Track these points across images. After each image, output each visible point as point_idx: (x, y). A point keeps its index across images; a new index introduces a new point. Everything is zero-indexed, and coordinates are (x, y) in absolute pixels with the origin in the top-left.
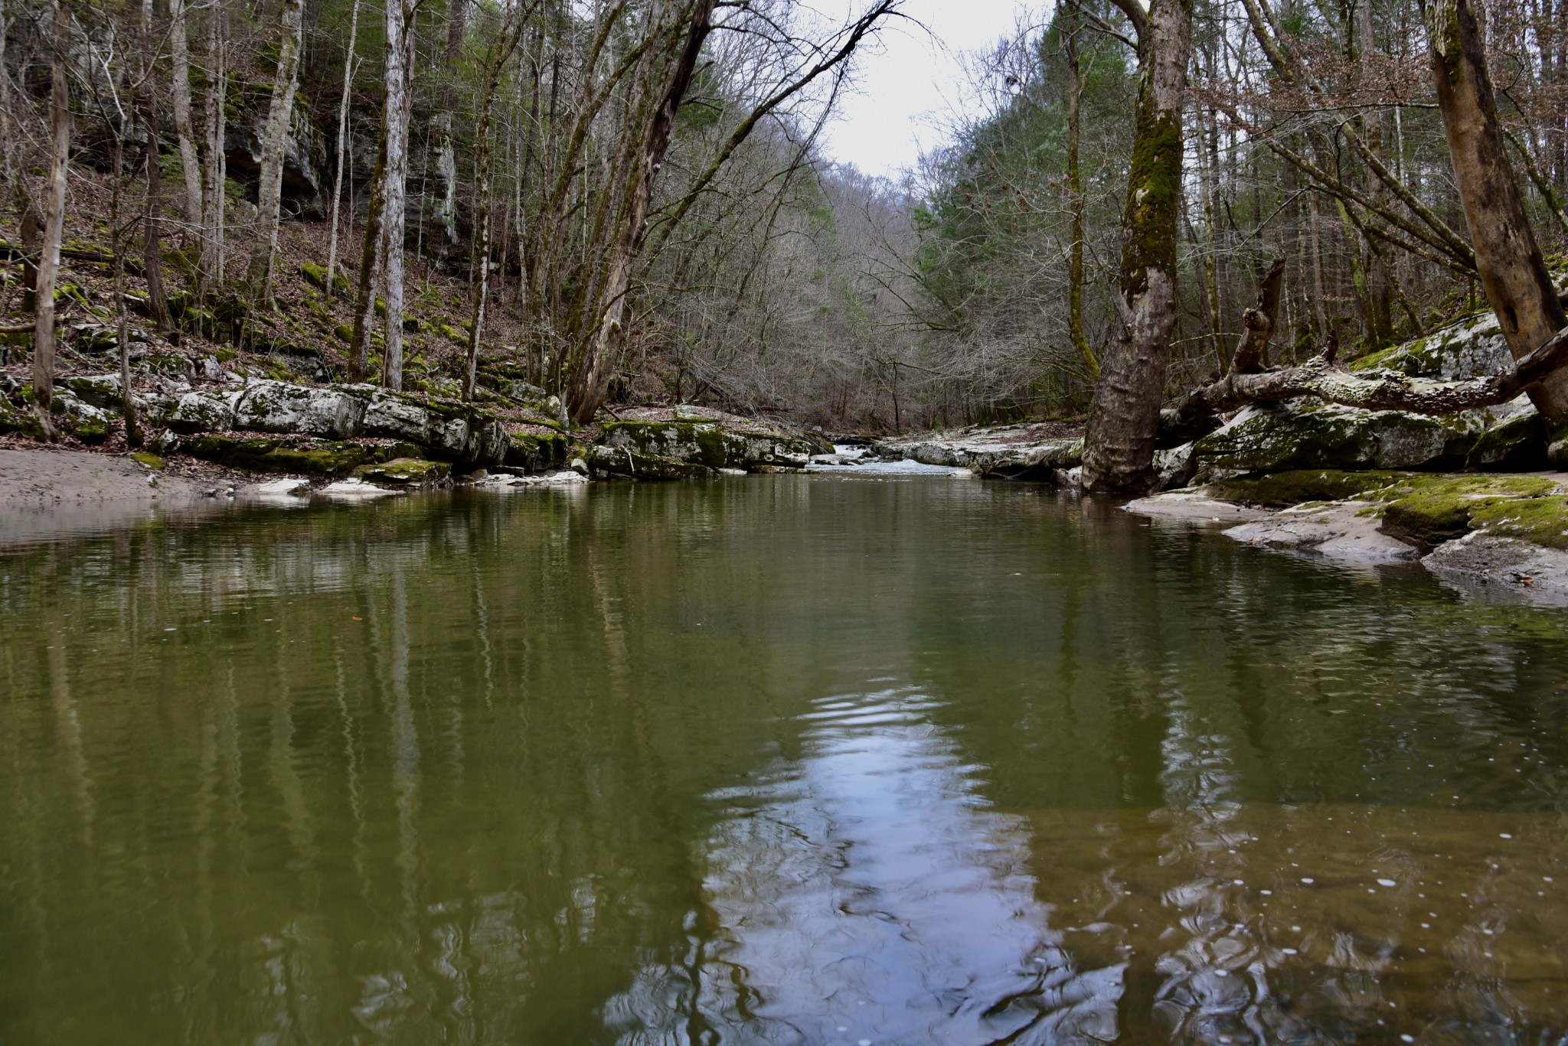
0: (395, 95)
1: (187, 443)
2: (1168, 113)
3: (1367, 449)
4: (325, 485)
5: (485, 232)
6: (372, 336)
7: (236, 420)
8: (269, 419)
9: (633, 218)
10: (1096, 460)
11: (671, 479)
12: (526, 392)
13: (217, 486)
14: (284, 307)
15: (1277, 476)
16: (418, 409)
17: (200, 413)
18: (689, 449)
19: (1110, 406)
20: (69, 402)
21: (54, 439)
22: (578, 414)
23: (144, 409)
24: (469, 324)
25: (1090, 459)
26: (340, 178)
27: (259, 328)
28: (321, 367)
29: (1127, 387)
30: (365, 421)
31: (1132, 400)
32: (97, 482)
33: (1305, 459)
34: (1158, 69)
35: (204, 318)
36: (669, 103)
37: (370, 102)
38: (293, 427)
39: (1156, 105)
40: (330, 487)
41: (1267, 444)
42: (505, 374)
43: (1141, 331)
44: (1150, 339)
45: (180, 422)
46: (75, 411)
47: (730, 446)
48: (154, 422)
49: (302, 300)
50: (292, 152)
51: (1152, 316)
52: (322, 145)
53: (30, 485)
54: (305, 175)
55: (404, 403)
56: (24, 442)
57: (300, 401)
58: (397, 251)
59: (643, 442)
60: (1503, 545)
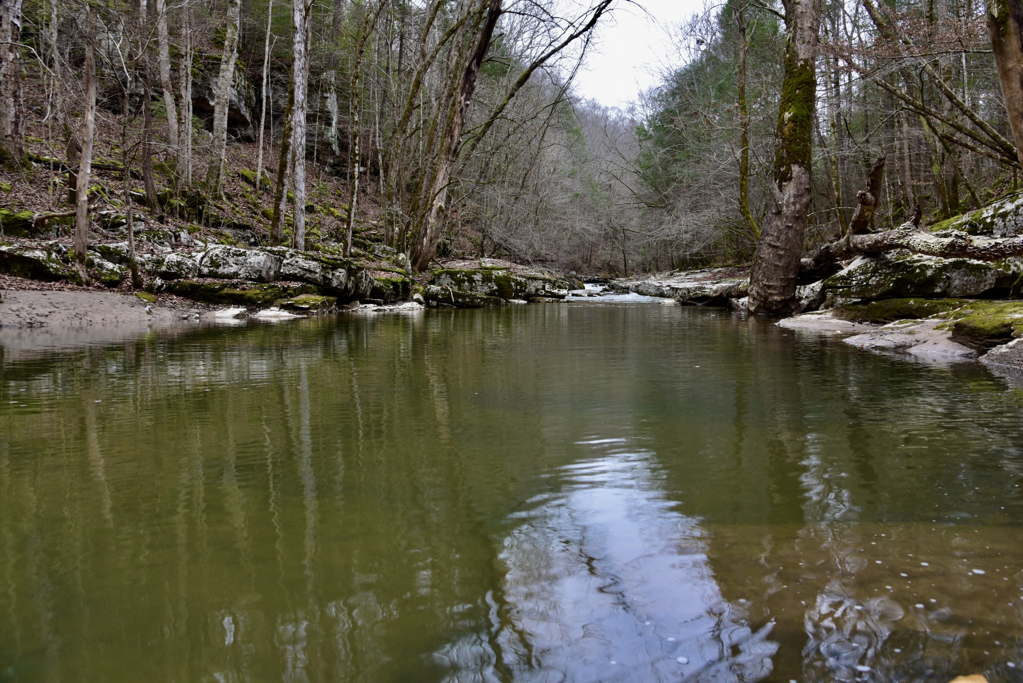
0: (299, 60)
1: (170, 285)
2: (806, 61)
3: (941, 284)
4: (257, 312)
5: (357, 148)
6: (285, 215)
7: (200, 270)
8: (221, 270)
9: (452, 137)
10: (758, 293)
11: (478, 306)
12: (384, 251)
13: (189, 313)
14: (229, 198)
15: (880, 302)
16: (315, 263)
17: (177, 266)
18: (489, 287)
19: (767, 257)
20: (97, 261)
21: (88, 284)
22: (418, 265)
23: (143, 264)
24: (347, 207)
25: (754, 292)
26: (264, 115)
27: (214, 212)
28: (253, 236)
29: (778, 244)
30: (282, 271)
31: (782, 253)
32: (114, 311)
33: (899, 291)
34: (799, 32)
35: (180, 205)
36: (475, 61)
37: (282, 65)
38: (236, 275)
39: (798, 56)
40: (259, 313)
41: (873, 281)
42: (370, 239)
43: (788, 207)
44: (793, 212)
45: (165, 272)
46: (101, 266)
47: (516, 285)
48: (149, 273)
49: (241, 193)
50: (234, 98)
51: (795, 196)
52: (252, 93)
53: (74, 313)
54: (243, 113)
55: (306, 259)
56: (70, 286)
57: (240, 258)
58: (301, 161)
59: (459, 283)
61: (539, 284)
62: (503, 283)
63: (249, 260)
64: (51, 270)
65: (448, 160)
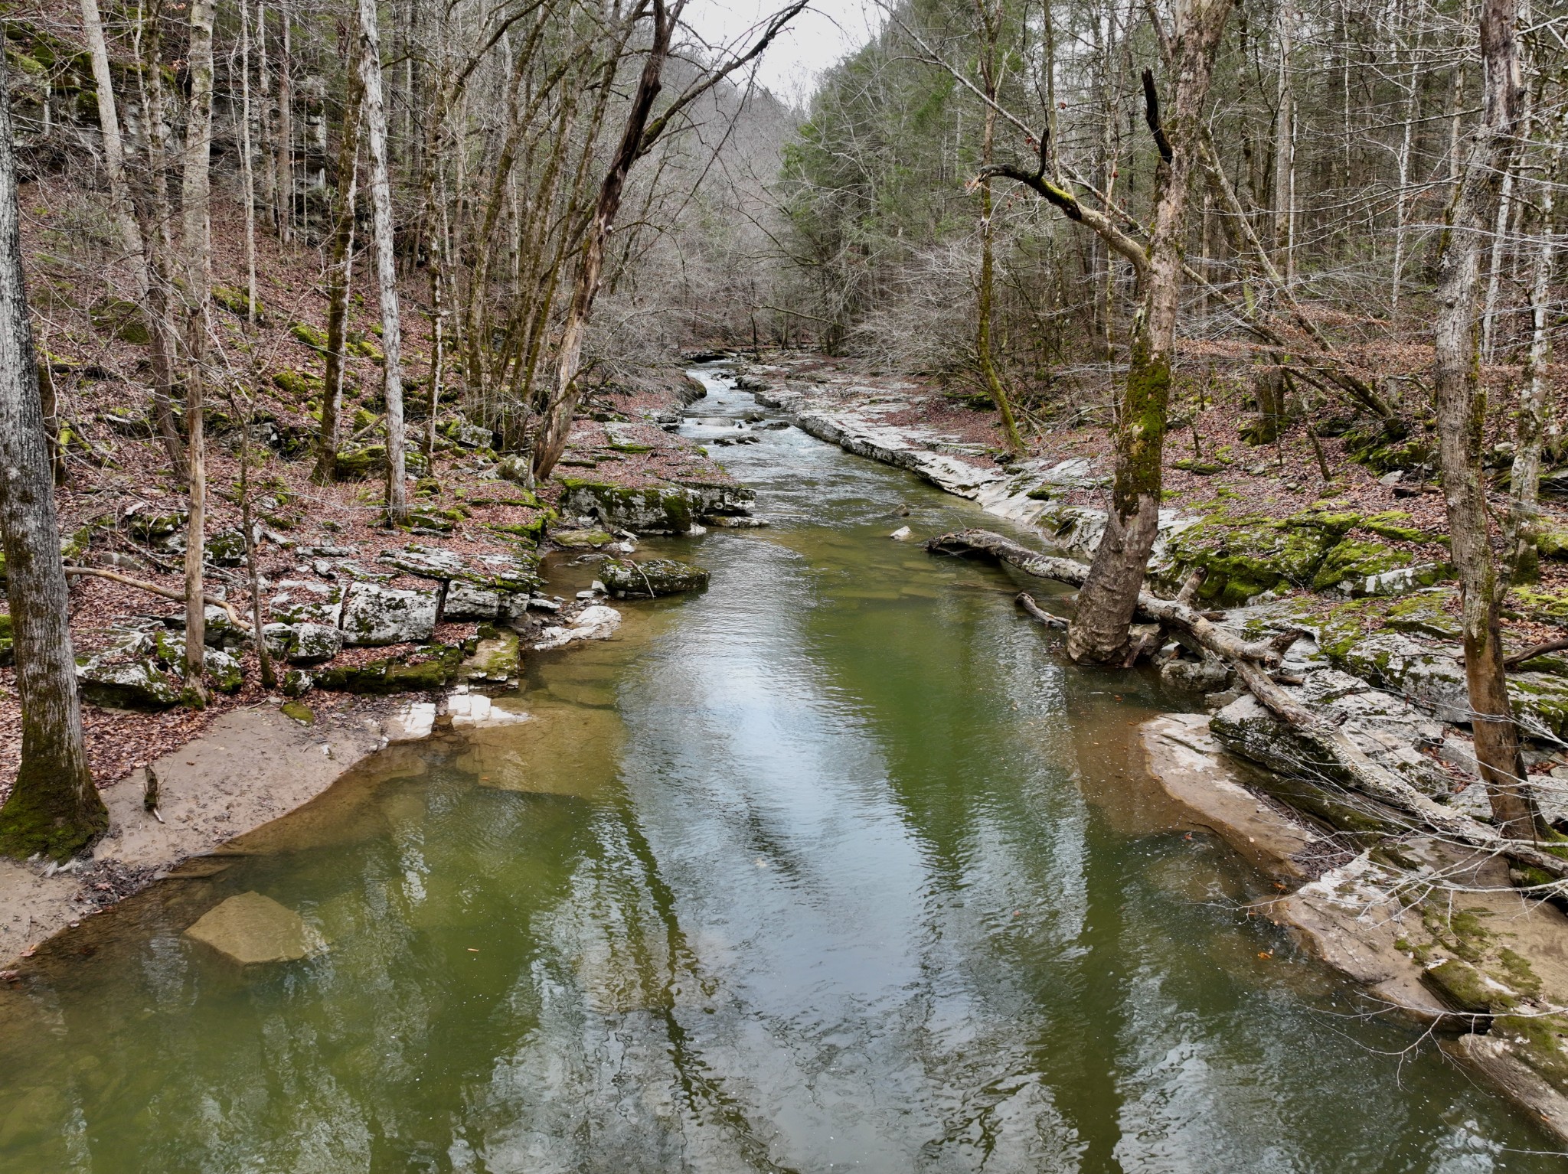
0: (384, 211)
1: (317, 678)
2: (1161, 354)
4: (445, 702)
5: (438, 293)
7: (343, 637)
8: (375, 635)
9: (586, 280)
10: (1083, 639)
12: (474, 435)
13: (372, 736)
16: (490, 593)
17: (318, 643)
18: (656, 514)
19: (1100, 601)
20: (205, 656)
21: (211, 704)
22: (539, 470)
25: (1078, 637)
29: (1115, 588)
30: (446, 610)
31: (1118, 597)
34: (1154, 313)
36: (622, 165)
38: (395, 640)
39: (1151, 345)
40: (448, 703)
41: (1275, 749)
43: (1130, 545)
44: (1137, 552)
45: (306, 657)
46: (212, 663)
51: (1140, 534)
55: (479, 589)
57: (399, 612)
58: (396, 369)
59: (610, 505)
60: (1524, 1074)
61: (715, 494)
62: (675, 508)
63: (413, 615)
64: (161, 697)
65: (581, 314)
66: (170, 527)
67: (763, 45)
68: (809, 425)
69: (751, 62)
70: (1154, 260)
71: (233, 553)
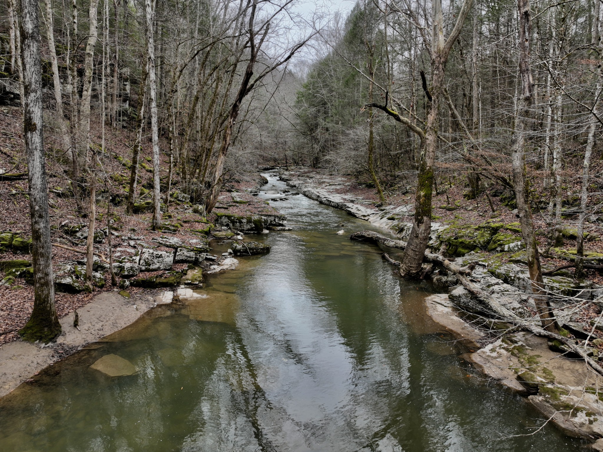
0: (155, 117)
1: (131, 282)
2: (430, 167)
7: (140, 268)
8: (151, 267)
9: (226, 141)
10: (406, 268)
12: (183, 197)
13: (151, 303)
16: (192, 253)
17: (131, 270)
18: (250, 226)
19: (411, 254)
21: (93, 291)
22: (208, 210)
30: (176, 259)
31: (417, 253)
34: (427, 153)
38: (158, 269)
39: (427, 164)
40: (177, 291)
43: (421, 234)
44: (423, 237)
45: (127, 275)
46: (94, 277)
51: (424, 230)
55: (188, 251)
57: (160, 259)
58: (158, 173)
59: (233, 222)
60: (548, 407)
61: (272, 218)
62: (258, 223)
63: (165, 260)
65: (223, 153)
66: (78, 229)
67: (289, 57)
68: (307, 193)
69: (285, 63)
70: (427, 135)
71: (100, 238)
